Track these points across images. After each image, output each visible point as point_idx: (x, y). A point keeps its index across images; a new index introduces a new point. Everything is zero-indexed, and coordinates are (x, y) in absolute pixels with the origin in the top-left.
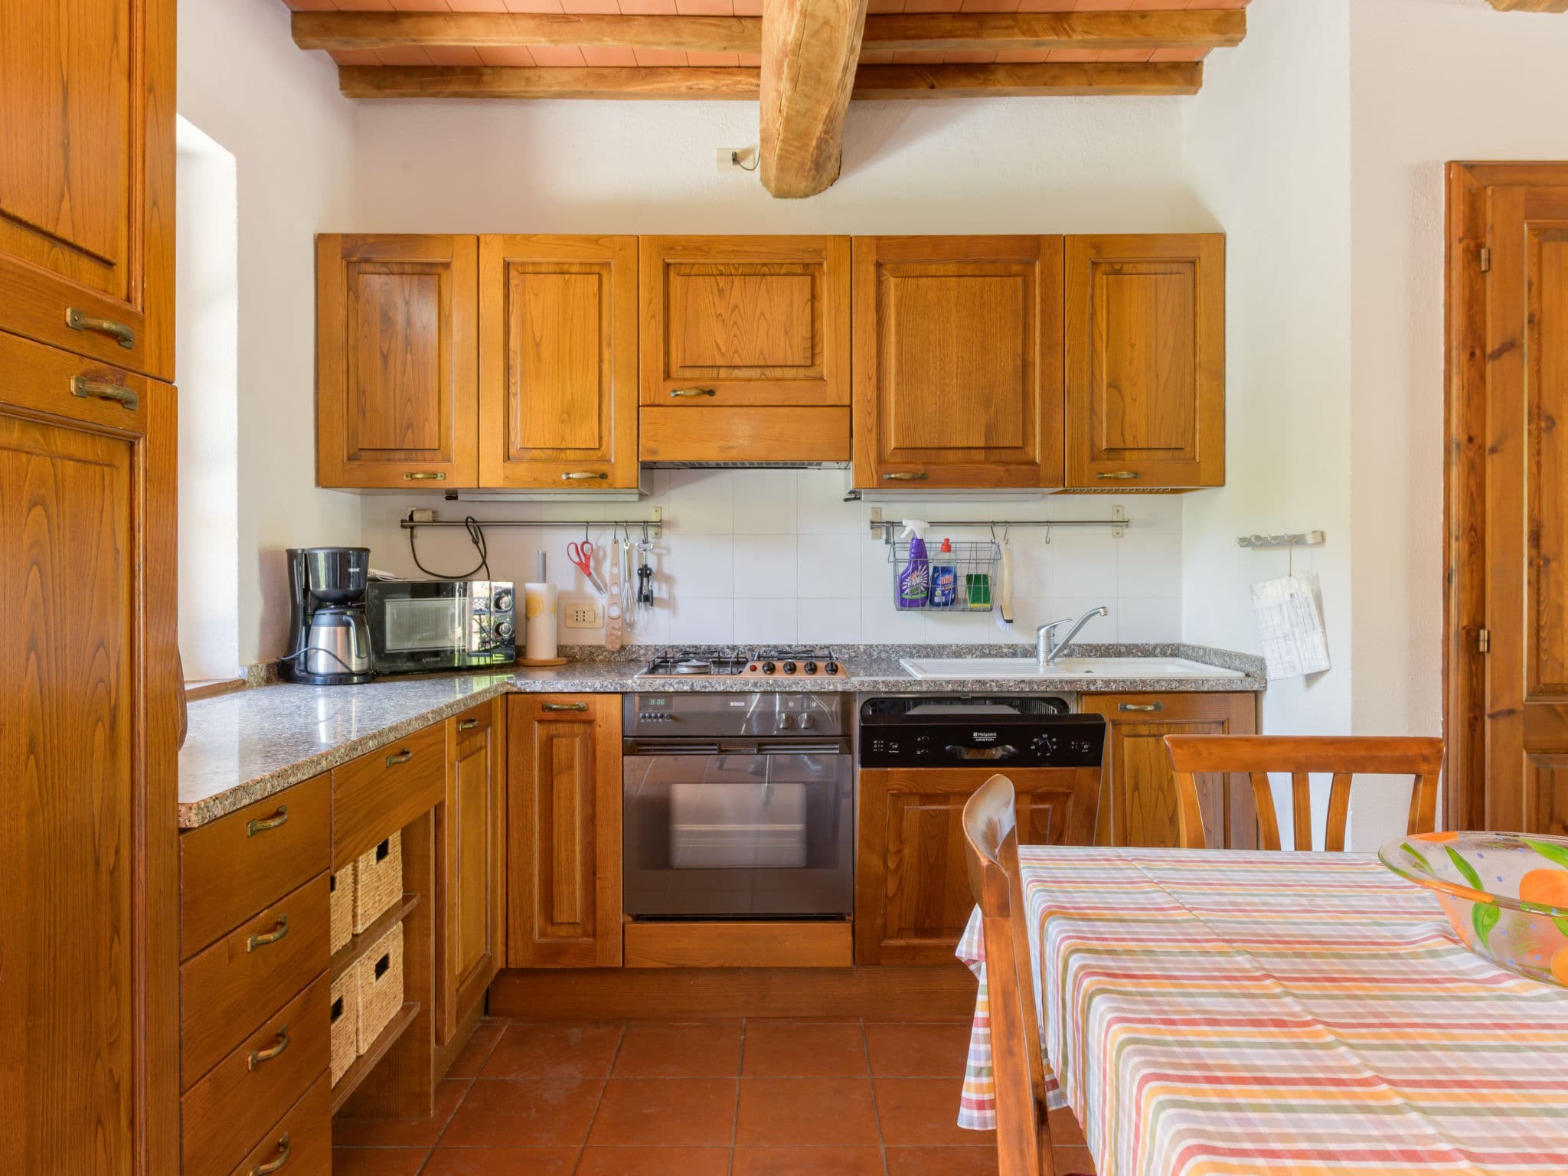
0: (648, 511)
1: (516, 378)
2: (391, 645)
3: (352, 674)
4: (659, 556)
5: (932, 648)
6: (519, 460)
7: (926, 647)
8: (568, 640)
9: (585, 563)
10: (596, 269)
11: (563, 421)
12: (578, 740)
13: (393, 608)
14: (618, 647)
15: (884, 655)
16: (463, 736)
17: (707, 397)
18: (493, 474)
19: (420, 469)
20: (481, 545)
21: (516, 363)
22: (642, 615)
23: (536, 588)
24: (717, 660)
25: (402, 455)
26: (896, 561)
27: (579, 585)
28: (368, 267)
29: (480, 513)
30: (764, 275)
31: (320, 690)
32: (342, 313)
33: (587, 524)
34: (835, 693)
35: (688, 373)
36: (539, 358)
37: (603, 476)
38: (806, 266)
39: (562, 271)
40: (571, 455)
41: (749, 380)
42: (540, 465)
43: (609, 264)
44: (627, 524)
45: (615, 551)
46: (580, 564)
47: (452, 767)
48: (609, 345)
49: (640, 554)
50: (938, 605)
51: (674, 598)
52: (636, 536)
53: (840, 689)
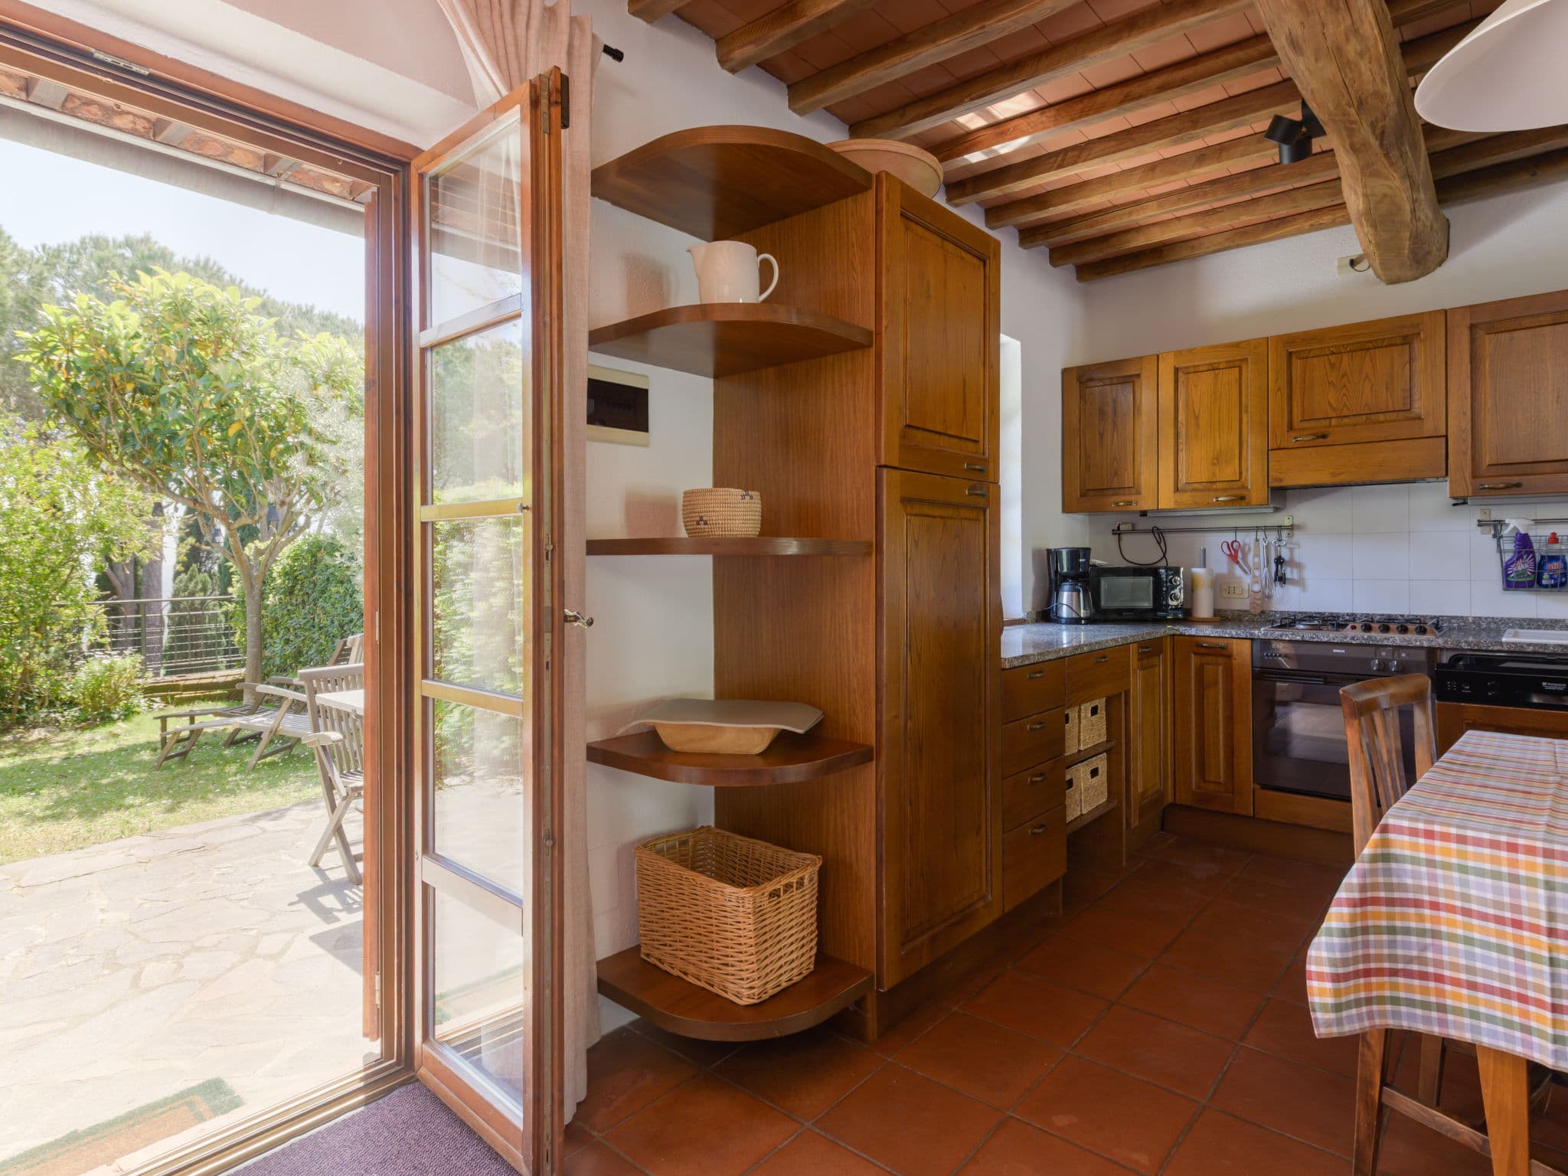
0: (1282, 518)
1: (1182, 440)
2: (1104, 603)
3: (1081, 619)
4: (1291, 550)
5: (1543, 621)
6: (1184, 491)
7: (1538, 620)
8: (1224, 605)
9: (1234, 554)
10: (1237, 364)
11: (1213, 464)
12: (1220, 668)
13: (1104, 583)
14: (1259, 611)
15: (1493, 626)
16: (1142, 656)
17: (1321, 440)
18: (1167, 500)
19: (1121, 500)
20: (1162, 544)
21: (1182, 430)
22: (1278, 591)
23: (1198, 571)
24: (1335, 622)
25: (1111, 492)
26: (1500, 551)
27: (1231, 570)
28: (1092, 384)
29: (1162, 525)
30: (1368, 349)
31: (1064, 627)
32: (1077, 411)
33: (1236, 529)
34: (1422, 648)
35: (1306, 425)
36: (1198, 425)
37: (1242, 498)
38: (1405, 337)
39: (1213, 368)
40: (1219, 486)
41: (1355, 425)
42: (1199, 494)
43: (1246, 359)
44: (1265, 529)
45: (1257, 547)
46: (1230, 556)
47: (1135, 672)
48: (1247, 412)
49: (1276, 550)
50: (1546, 586)
51: (1303, 579)
52: (1272, 537)
53: (1425, 644)
